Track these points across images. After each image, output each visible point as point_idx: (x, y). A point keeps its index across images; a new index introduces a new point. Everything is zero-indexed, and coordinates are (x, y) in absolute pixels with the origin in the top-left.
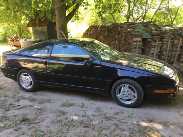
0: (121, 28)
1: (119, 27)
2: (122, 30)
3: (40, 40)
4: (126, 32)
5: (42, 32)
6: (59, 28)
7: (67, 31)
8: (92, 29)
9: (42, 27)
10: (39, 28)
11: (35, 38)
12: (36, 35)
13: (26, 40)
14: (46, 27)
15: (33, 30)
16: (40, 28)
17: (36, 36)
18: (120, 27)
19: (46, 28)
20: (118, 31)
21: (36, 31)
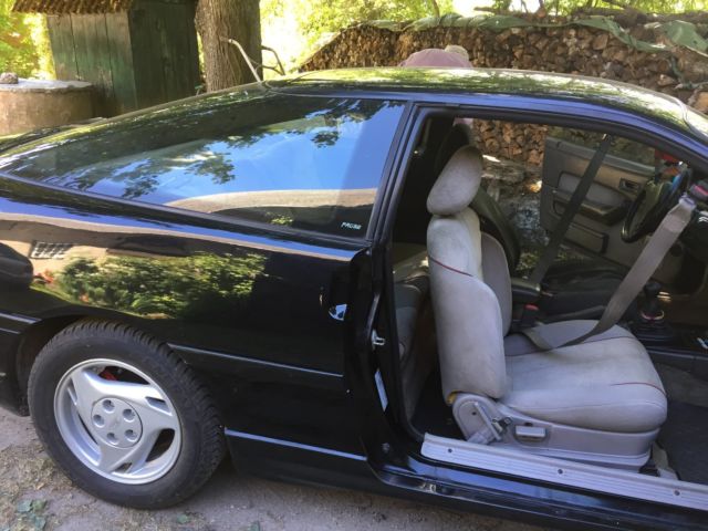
0: (584, 33)
1: (573, 33)
2: (591, 48)
3: (89, 84)
4: (620, 56)
5: (103, 45)
6: (219, 21)
7: (260, 40)
8: (355, 41)
9: (100, 16)
10: (81, 22)
11: (60, 76)
12: (64, 56)
13: (16, 82)
14: (122, 18)
15: (50, 33)
16: (91, 19)
17: (68, 65)
18: (576, 27)
19: (122, 25)
20: (564, 55)
21: (70, 35)
